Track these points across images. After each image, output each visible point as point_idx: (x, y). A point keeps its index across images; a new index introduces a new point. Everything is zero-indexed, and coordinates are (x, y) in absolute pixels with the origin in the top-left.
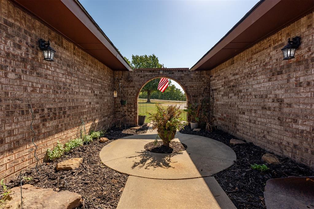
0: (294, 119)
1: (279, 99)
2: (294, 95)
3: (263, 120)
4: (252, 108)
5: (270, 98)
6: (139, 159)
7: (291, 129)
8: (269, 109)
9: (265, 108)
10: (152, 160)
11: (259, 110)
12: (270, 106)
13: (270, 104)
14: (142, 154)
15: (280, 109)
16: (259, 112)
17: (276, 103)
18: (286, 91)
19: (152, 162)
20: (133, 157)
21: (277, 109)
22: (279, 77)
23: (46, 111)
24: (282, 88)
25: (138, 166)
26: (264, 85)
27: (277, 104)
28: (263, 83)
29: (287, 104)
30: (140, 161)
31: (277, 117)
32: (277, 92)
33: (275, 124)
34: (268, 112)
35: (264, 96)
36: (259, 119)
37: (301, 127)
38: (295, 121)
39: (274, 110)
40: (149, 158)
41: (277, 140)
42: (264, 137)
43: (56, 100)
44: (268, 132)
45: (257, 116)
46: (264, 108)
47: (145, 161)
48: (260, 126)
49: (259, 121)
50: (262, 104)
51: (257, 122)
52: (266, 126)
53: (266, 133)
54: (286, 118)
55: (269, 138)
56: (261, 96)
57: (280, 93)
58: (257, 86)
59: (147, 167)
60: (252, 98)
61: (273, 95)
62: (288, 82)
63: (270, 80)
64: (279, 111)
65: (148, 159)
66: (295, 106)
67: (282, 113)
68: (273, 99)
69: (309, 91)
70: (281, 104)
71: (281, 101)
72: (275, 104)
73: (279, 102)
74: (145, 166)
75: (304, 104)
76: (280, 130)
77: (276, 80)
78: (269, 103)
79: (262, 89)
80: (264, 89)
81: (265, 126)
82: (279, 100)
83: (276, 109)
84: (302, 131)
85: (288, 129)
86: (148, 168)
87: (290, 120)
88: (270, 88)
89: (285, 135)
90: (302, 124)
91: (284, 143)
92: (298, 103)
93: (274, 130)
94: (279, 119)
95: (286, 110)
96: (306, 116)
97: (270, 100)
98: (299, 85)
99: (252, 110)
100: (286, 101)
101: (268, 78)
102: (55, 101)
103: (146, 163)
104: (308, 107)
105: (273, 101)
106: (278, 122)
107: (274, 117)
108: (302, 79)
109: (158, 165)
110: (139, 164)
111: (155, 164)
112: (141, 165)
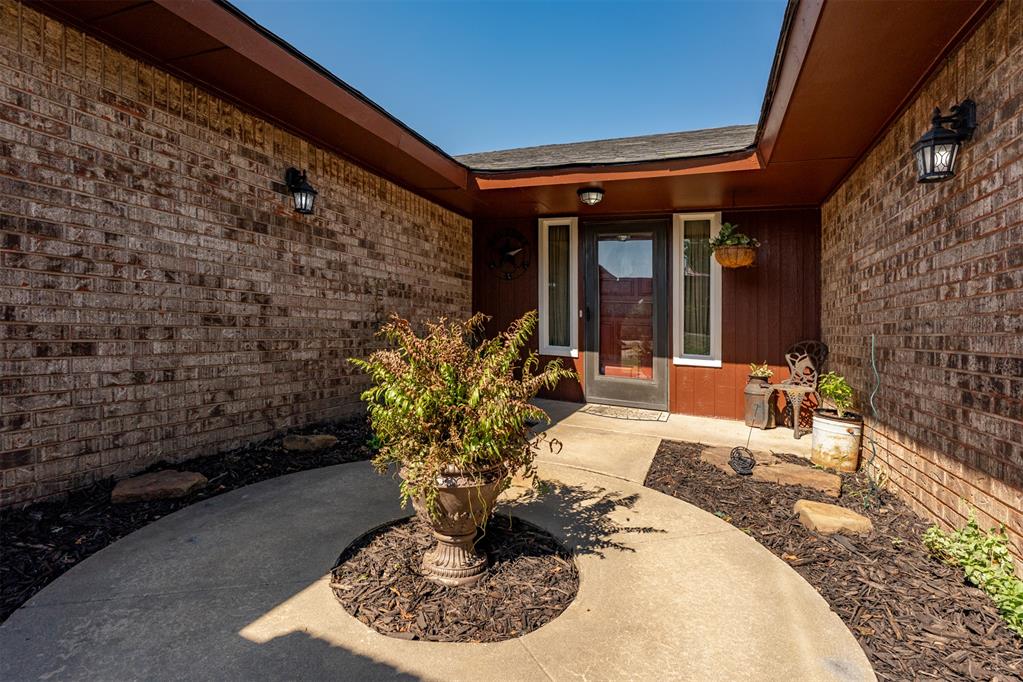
0: (293, 342)
1: (259, 295)
2: (290, 289)
3: (207, 360)
4: (148, 322)
5: (233, 288)
6: (618, 516)
7: (287, 365)
8: (232, 321)
9: (218, 321)
10: (575, 506)
11: (190, 327)
12: (234, 312)
13: (234, 308)
14: (602, 538)
15: (263, 319)
16: (185, 335)
17: (252, 304)
18: (276, 279)
19: (578, 500)
20: (638, 530)
21: (255, 322)
22: (260, 238)
23: (972, 366)
24: (266, 268)
25: (621, 498)
26: (211, 245)
27: (254, 309)
28: (206, 234)
29: (279, 308)
30: (614, 510)
31: (256, 344)
32: (255, 276)
33: (252, 363)
34: (228, 333)
35: (213, 282)
36: (191, 361)
37: (304, 356)
38: (295, 345)
39: (246, 325)
40: (581, 512)
41: (259, 402)
42: (217, 412)
43: (1006, 322)
44: (231, 393)
45: (180, 348)
46: (211, 320)
47: (597, 507)
48: (196, 382)
49: (189, 369)
50: (204, 306)
51: (181, 374)
52: (222, 375)
53: (221, 397)
54: (277, 342)
55: (231, 408)
56: (196, 279)
57: (263, 281)
58: (178, 239)
59: (599, 492)
60: (150, 279)
61: (244, 283)
62: (279, 258)
63: (230, 235)
64: (261, 325)
65: (587, 509)
66: (295, 314)
67: (268, 332)
68: (243, 294)
69: (314, 287)
70: (264, 308)
71: (264, 301)
72: (250, 307)
73: (259, 302)
74: (604, 494)
75: (307, 309)
76: (264, 374)
77: (252, 242)
78: (228, 305)
79: (201, 256)
80: (211, 259)
81: (219, 377)
82: (261, 299)
83: (252, 322)
84: (307, 362)
85: (282, 366)
86: (596, 490)
87: (285, 345)
88: (234, 260)
89: (277, 383)
90: (307, 349)
91: (276, 403)
92: (299, 308)
93: (247, 379)
94: (261, 347)
95: (277, 322)
96: (311, 333)
97: (233, 296)
98: (299, 270)
99: (147, 328)
100: (276, 301)
101: (225, 226)
102: (1000, 327)
103: (598, 500)
104: (314, 315)
105: (244, 300)
106: (257, 355)
107: (246, 344)
108: (303, 261)
109: (566, 490)
110: (620, 503)
111: (574, 494)
112: (612, 499)
